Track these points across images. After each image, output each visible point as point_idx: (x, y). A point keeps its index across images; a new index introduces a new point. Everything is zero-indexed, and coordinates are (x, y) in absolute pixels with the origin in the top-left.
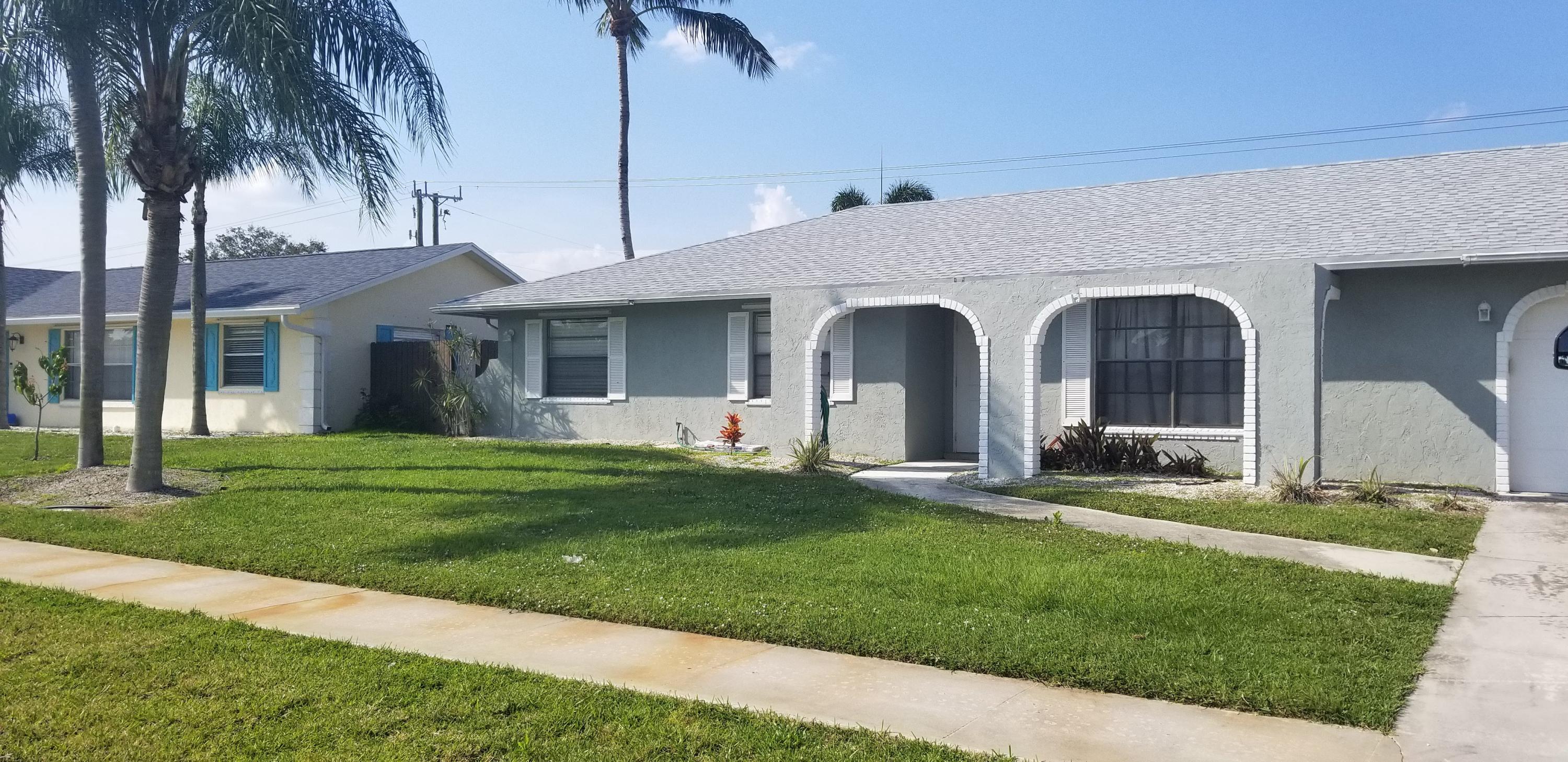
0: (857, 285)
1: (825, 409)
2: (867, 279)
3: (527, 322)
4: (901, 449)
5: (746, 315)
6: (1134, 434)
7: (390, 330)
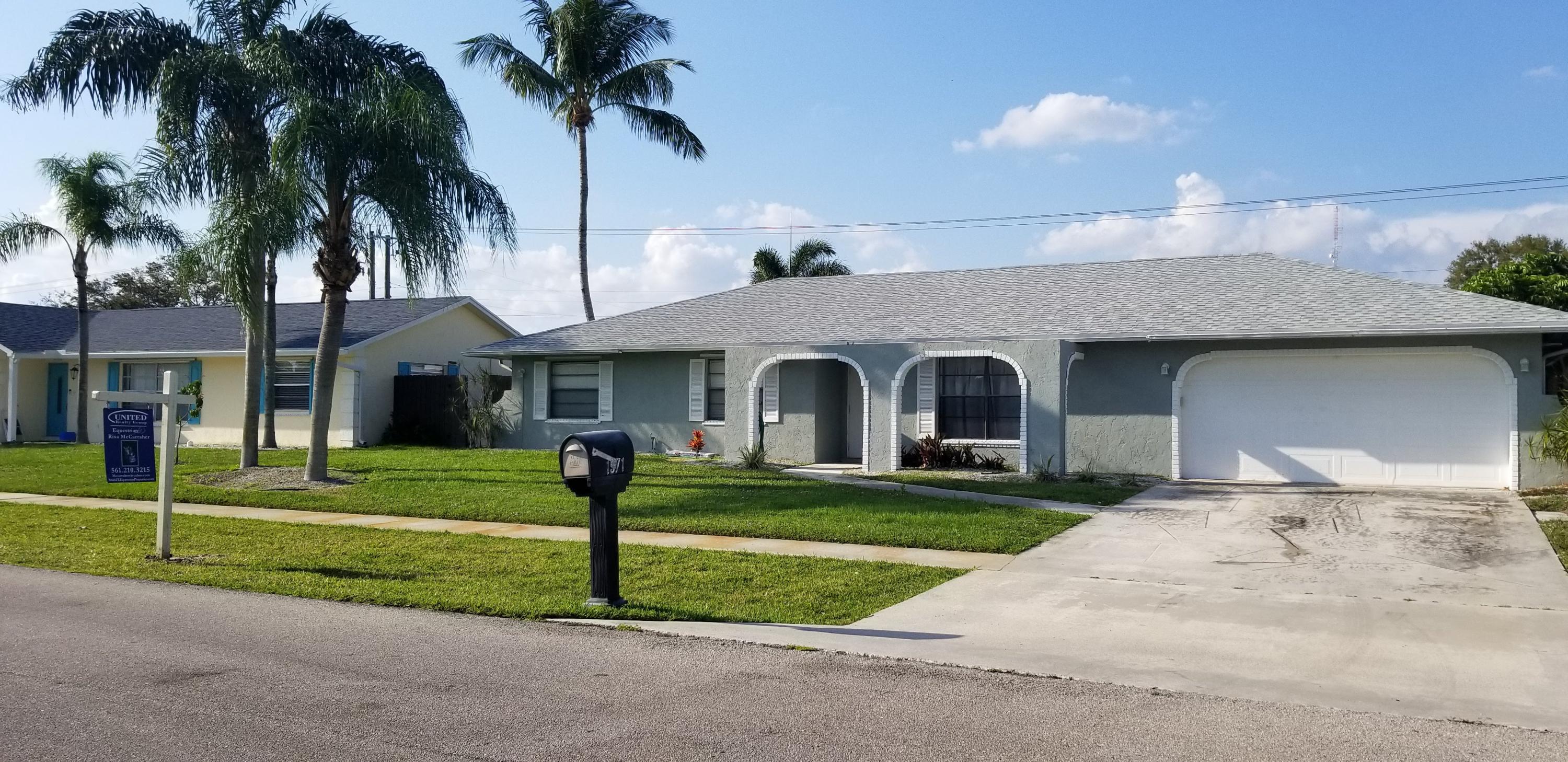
0: (782, 343)
1: (761, 426)
2: (790, 339)
3: (536, 363)
4: (812, 455)
5: (703, 361)
6: (959, 444)
7: (408, 366)
